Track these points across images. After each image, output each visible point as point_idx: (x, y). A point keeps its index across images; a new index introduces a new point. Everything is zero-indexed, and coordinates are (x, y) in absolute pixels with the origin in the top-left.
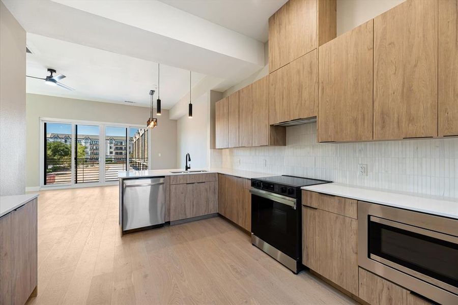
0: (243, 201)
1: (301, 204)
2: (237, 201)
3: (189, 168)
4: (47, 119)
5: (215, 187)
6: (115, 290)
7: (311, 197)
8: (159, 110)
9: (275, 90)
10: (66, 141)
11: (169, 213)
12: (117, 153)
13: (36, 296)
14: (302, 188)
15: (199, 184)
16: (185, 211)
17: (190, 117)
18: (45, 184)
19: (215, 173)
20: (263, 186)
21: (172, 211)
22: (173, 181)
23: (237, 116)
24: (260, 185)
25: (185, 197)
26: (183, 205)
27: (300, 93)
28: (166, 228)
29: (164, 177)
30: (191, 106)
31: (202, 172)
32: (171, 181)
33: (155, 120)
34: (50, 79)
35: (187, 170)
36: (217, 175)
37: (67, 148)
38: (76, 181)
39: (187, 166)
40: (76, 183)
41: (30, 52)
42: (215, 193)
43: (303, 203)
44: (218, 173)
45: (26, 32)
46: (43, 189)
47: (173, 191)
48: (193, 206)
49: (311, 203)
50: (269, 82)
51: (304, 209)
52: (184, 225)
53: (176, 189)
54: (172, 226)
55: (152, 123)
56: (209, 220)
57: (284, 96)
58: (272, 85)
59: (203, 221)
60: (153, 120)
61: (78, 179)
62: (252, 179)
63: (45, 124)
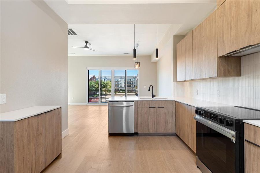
0: (192, 126)
1: (244, 139)
2: (188, 125)
3: (155, 96)
4: (89, 68)
5: (172, 112)
6: (91, 168)
7: (255, 132)
8: (135, 56)
9: (223, 22)
10: (104, 80)
11: (137, 127)
12: (128, 86)
13: (61, 158)
14: (244, 121)
15: (159, 108)
16: (148, 127)
17: (157, 59)
18: (89, 102)
19: (172, 101)
20: (205, 115)
21: (139, 125)
22: (140, 104)
23: (191, 53)
24: (203, 113)
25: (148, 117)
26: (147, 123)
27: (250, 18)
28: (135, 137)
29: (133, 101)
30: (157, 50)
31: (164, 100)
32: (138, 105)
33: (138, 63)
34: (86, 47)
35: (153, 97)
36: (174, 102)
37: (105, 84)
38: (101, 101)
39: (153, 95)
40: (101, 102)
41: (76, 35)
42: (172, 117)
43: (246, 137)
44: (176, 101)
45: (67, 24)
46: (88, 104)
47: (140, 112)
48: (155, 124)
49: (255, 140)
50: (218, 15)
51: (246, 145)
52: (148, 137)
53: (141, 110)
54: (140, 136)
55: (137, 66)
56: (167, 137)
57: (233, 26)
58: (220, 18)
59: (163, 137)
60: (137, 64)
61: (102, 101)
62: (196, 108)
63: (88, 71)
